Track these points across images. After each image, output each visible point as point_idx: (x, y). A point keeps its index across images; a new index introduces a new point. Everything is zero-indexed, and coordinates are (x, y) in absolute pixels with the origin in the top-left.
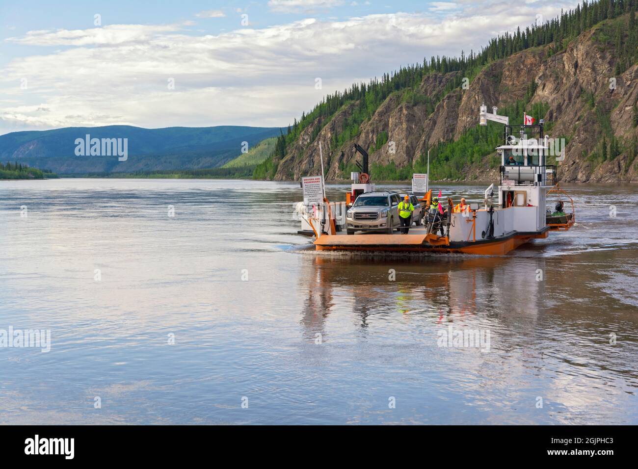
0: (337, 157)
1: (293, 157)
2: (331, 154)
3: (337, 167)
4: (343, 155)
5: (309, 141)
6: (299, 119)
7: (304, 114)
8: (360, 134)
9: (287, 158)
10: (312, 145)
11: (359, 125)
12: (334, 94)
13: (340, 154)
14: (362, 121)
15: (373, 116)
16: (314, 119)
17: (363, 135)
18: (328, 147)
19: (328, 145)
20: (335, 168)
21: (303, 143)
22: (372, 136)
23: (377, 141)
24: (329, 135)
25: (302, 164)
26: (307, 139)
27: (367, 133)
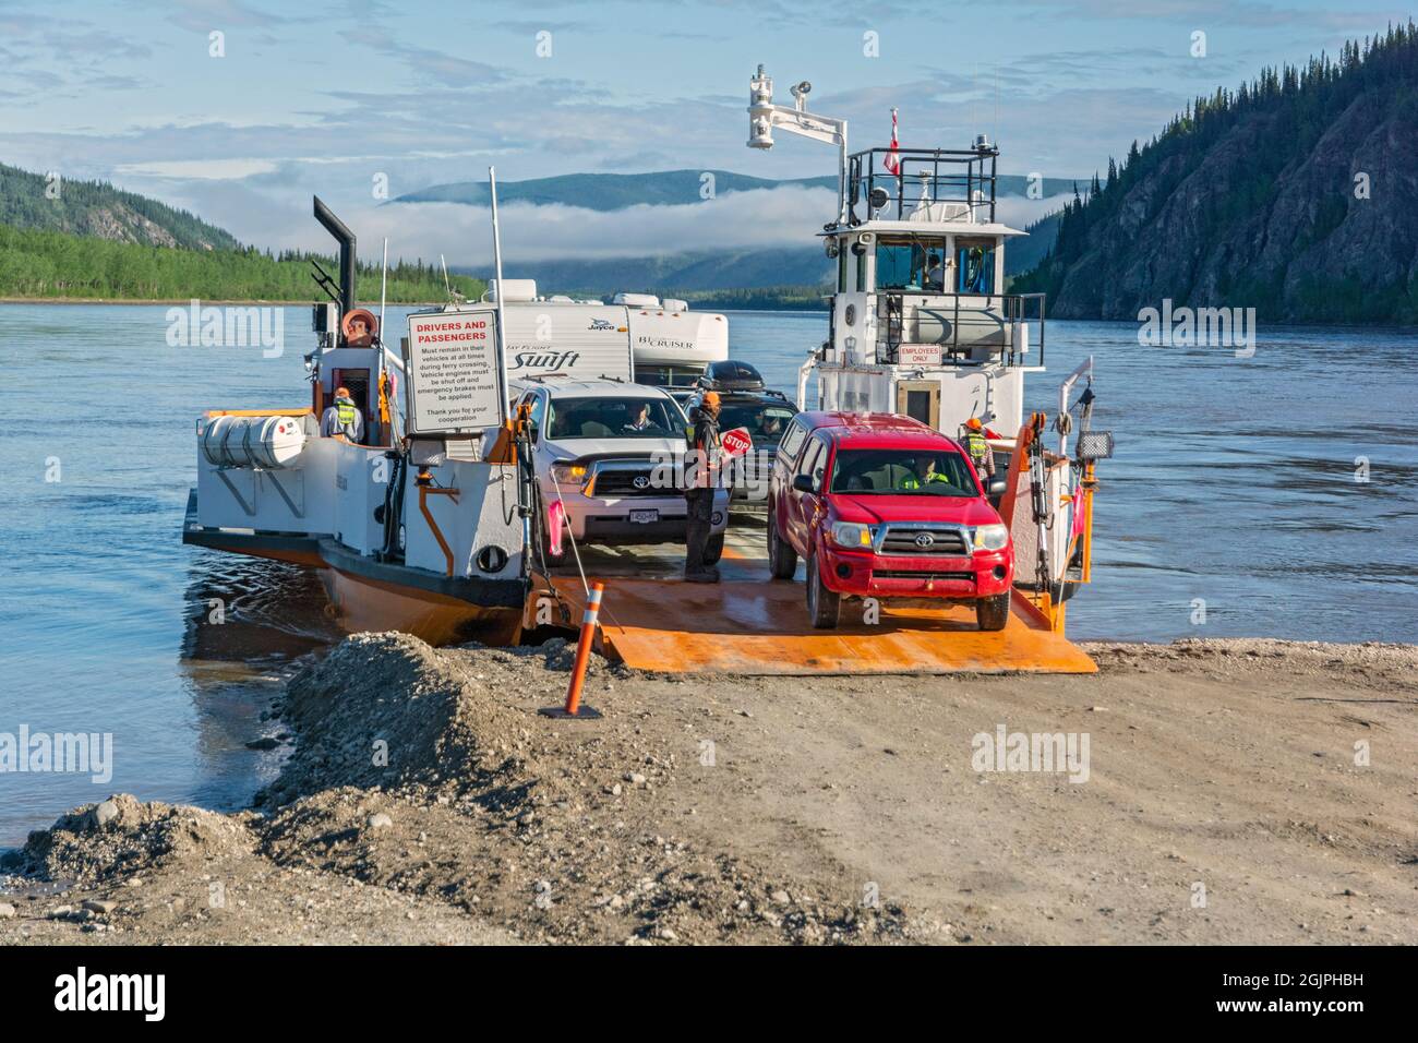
0: (1214, 260)
1: (1103, 257)
2: (1197, 251)
3: (1212, 287)
4: (1229, 254)
5: (1142, 216)
6: (1122, 161)
7: (1134, 146)
8: (1275, 200)
9: (1087, 259)
10: (1150, 227)
11: (1275, 177)
12: (1215, 95)
13: (1221, 249)
14: (1283, 166)
15: (1310, 152)
16: (1159, 161)
17: (1282, 203)
18: (1192, 234)
19: (1191, 226)
20: (1207, 287)
21: (1127, 221)
22: (1305, 208)
23: (1317, 218)
24: (1196, 202)
25: (1123, 274)
26: (1140, 213)
27: (1294, 195)
